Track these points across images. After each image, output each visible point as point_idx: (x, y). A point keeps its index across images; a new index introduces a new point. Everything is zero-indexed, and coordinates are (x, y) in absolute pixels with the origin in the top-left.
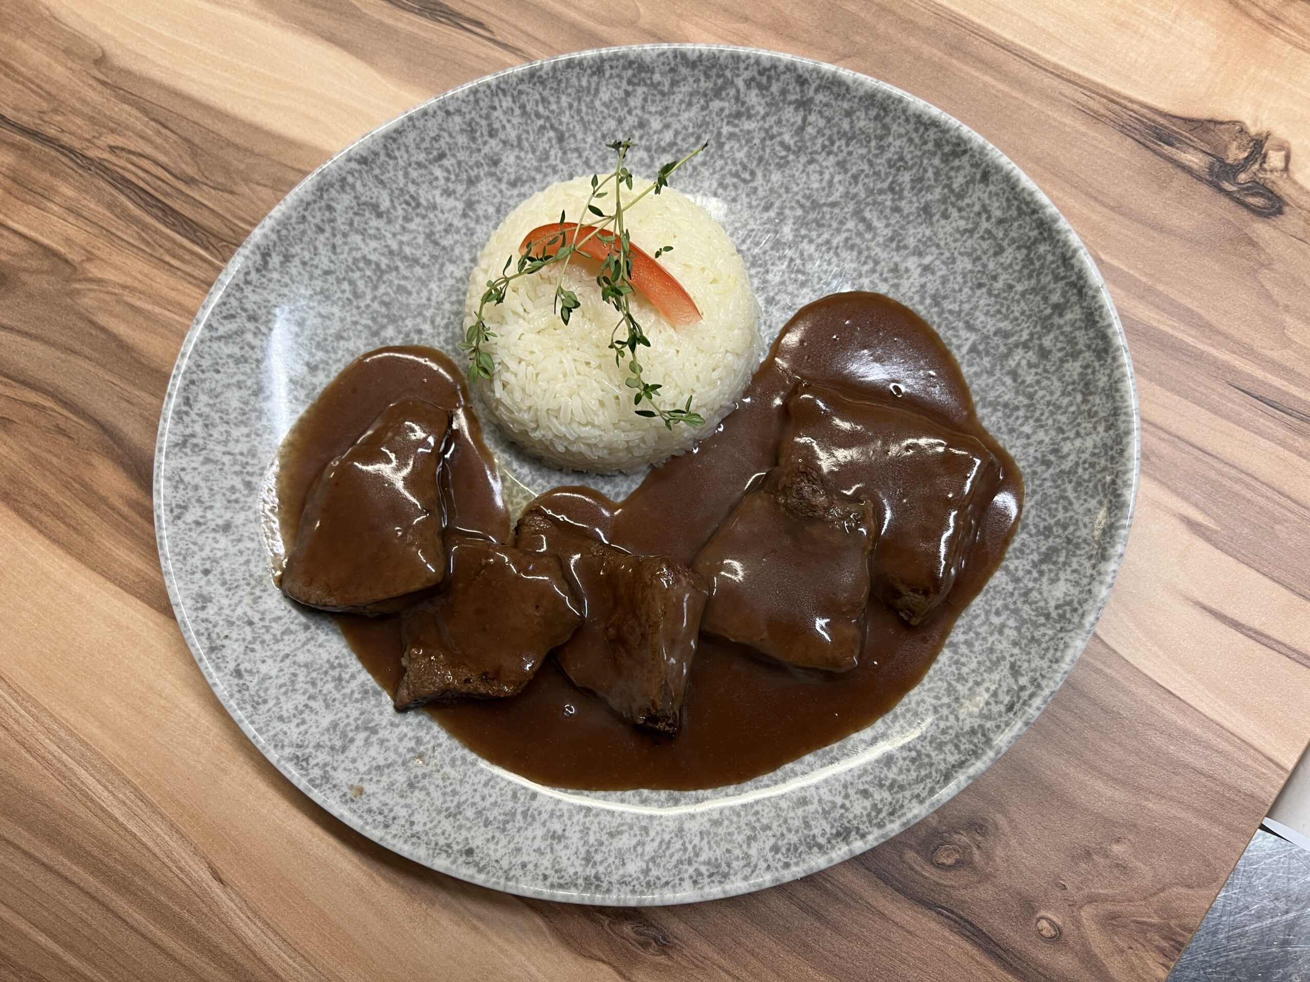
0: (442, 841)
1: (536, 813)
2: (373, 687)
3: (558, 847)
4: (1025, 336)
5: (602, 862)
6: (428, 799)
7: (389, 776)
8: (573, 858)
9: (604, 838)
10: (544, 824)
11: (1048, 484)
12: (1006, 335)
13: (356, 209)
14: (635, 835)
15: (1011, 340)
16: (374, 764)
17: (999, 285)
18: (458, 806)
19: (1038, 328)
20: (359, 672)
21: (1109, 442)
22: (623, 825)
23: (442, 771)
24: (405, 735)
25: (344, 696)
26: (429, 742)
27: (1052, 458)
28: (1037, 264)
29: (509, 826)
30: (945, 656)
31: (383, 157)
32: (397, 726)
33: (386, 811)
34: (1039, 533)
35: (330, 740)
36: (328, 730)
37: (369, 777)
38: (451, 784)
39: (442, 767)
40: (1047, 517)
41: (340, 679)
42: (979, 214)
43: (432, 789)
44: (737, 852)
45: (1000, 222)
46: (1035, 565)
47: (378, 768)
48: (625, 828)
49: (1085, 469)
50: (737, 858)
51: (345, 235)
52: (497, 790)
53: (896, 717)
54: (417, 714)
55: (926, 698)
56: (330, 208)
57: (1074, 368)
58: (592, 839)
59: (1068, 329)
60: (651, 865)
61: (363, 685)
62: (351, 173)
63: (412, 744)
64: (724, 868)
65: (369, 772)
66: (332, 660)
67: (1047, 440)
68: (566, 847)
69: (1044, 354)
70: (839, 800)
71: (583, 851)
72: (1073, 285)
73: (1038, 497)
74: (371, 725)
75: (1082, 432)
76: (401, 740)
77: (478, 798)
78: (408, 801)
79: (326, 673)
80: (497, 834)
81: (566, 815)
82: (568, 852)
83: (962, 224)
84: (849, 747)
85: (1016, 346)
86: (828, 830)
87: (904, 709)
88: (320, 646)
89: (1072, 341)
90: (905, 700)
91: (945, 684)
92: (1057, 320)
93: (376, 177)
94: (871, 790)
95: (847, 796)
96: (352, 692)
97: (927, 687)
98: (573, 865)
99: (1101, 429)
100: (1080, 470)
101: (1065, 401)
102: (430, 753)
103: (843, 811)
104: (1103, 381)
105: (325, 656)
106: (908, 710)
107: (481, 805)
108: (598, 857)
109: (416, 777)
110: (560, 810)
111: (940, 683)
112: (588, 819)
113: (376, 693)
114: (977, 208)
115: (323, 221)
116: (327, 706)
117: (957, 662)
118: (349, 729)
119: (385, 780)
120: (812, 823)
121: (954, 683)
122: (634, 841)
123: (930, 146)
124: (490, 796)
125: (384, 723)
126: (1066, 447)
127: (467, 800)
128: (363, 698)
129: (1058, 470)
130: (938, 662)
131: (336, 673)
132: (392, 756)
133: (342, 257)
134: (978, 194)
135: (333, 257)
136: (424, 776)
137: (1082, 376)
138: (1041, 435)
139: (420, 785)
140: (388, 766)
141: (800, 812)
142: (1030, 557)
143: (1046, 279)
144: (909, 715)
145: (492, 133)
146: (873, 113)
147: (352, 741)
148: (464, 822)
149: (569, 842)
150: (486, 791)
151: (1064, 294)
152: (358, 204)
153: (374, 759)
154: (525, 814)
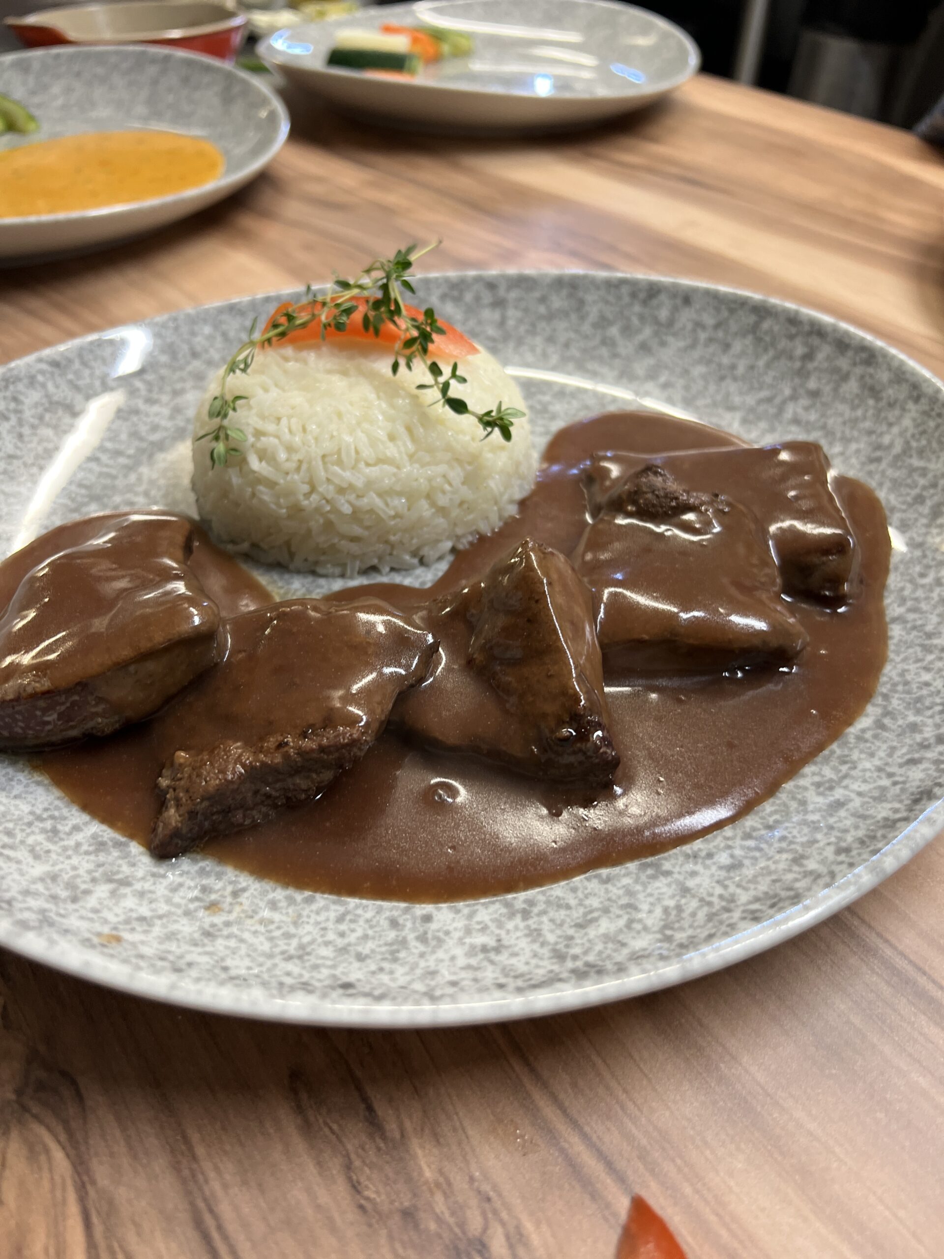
0: (288, 981)
1: (441, 935)
2: (112, 839)
3: (503, 958)
4: (787, 392)
5: (586, 953)
6: (243, 946)
7: (164, 926)
8: (534, 962)
9: (571, 932)
10: (461, 941)
11: (890, 472)
12: (769, 400)
13: (47, 405)
14: (619, 916)
15: (778, 400)
16: (134, 915)
17: (741, 369)
18: (302, 947)
19: (797, 381)
20: (86, 824)
21: (927, 408)
22: (591, 912)
23: (257, 917)
24: (181, 885)
25: (65, 849)
26: (224, 888)
27: (878, 454)
28: (768, 339)
29: (402, 955)
30: (896, 631)
31: (77, 365)
32: (164, 876)
33: (171, 957)
34: (911, 505)
35: (48, 889)
36: (42, 880)
37: (128, 927)
38: (279, 928)
39: (255, 912)
40: (908, 490)
41: (55, 831)
42: (694, 331)
43: (246, 936)
44: (790, 877)
45: (717, 326)
46: (928, 526)
47: (142, 919)
48: (595, 914)
49: (918, 440)
50: (796, 880)
51: (33, 427)
52: (361, 922)
53: (886, 697)
54: (195, 861)
55: (906, 667)
56: (15, 399)
57: (852, 387)
58: (551, 938)
59: (826, 365)
60: (669, 932)
61: (94, 836)
62: (42, 372)
63: (196, 893)
64: (783, 894)
65: (127, 922)
66: (38, 812)
67: (862, 446)
68: (515, 955)
69: (815, 394)
70: (885, 782)
71: (545, 952)
72: (810, 333)
73: (888, 484)
74: (117, 877)
75: (892, 419)
76: (175, 889)
77: (331, 936)
78: (209, 949)
79: (30, 824)
80: (386, 965)
81: (493, 926)
82: (523, 959)
83: (681, 344)
84: (852, 740)
85: (784, 402)
86: (897, 805)
87: (889, 686)
88: (16, 797)
89: (836, 370)
90: (883, 679)
91: (918, 649)
92: (810, 366)
93: (70, 382)
94: (916, 756)
95: (890, 775)
96: (78, 845)
97: (898, 659)
98: (537, 966)
99: (910, 405)
100: (914, 444)
101: (859, 413)
102: (229, 899)
103: (898, 787)
104: (884, 376)
105: (25, 808)
106: (895, 685)
107: (340, 942)
108: (576, 950)
109: (213, 925)
110: (479, 923)
111: (911, 651)
112: (530, 922)
113: (117, 845)
114: (689, 326)
115: (8, 409)
116: (37, 857)
117: (914, 628)
118: (79, 880)
119: (157, 930)
120: (871, 812)
121: (927, 642)
122: (622, 922)
123: (626, 299)
124: (353, 931)
125: (140, 874)
126: (886, 440)
127: (313, 941)
128: (97, 852)
129: (890, 458)
130: (892, 638)
131: (48, 825)
132: (163, 908)
133: (29, 446)
134: (686, 317)
135: (19, 444)
136: (228, 924)
137: (863, 386)
138: (854, 446)
139: (225, 932)
140: (160, 917)
141: (842, 813)
142: (919, 524)
143: (783, 343)
144: (900, 688)
145: (195, 355)
146: (564, 292)
147: (87, 892)
148: (319, 962)
149: (516, 949)
150: (343, 927)
151: (806, 344)
152: (51, 403)
153: (131, 910)
154: (423, 938)
